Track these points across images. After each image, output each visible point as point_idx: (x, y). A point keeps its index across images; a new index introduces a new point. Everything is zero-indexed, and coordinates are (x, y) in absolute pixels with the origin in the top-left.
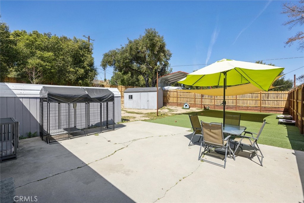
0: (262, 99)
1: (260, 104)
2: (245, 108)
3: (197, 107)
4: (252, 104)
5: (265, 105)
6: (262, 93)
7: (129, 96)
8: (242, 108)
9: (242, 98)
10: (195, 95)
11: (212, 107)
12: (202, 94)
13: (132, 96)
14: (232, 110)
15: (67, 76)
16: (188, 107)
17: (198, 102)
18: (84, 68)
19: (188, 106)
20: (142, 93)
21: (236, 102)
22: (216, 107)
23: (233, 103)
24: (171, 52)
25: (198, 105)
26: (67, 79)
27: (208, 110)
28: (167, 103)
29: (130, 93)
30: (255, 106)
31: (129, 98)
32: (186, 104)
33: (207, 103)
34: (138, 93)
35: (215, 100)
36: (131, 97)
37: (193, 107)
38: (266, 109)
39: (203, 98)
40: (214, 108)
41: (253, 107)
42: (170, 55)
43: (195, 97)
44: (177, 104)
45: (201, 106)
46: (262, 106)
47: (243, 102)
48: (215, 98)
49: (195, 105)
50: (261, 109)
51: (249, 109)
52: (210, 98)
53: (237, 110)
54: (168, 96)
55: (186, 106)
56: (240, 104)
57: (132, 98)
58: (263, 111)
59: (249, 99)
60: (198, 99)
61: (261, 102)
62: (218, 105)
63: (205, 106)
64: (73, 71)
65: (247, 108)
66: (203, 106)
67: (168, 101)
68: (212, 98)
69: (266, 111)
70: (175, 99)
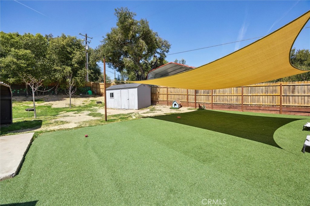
0: (283, 95)
1: (279, 101)
2: (256, 108)
3: (190, 106)
4: (265, 101)
5: (288, 102)
6: (283, 84)
7: (111, 93)
8: (251, 108)
9: (251, 94)
10: (188, 91)
11: (209, 106)
12: (196, 89)
13: (113, 93)
14: (236, 110)
15: (53, 75)
16: (177, 106)
17: (192, 100)
18: (71, 65)
19: (177, 104)
20: (122, 91)
21: (242, 99)
22: (214, 106)
23: (237, 100)
24: (170, 43)
25: (192, 104)
26: (53, 78)
27: (203, 110)
28: (157, 101)
29: (111, 91)
30: (271, 104)
31: (111, 97)
32: (175, 103)
33: (203, 101)
34: (119, 90)
35: (212, 97)
36: (112, 95)
37: (185, 106)
38: (290, 110)
39: (198, 95)
40: (212, 108)
41: (269, 106)
42: (168, 47)
43: (188, 93)
44: (167, 103)
45: (194, 105)
46: (283, 105)
47: (252, 99)
48: (212, 94)
49: (187, 104)
50: (281, 109)
51: (261, 108)
52: (206, 95)
53: (244, 110)
54: (157, 93)
55: (175, 105)
56: (248, 101)
57: (113, 97)
58: (285, 112)
59: (261, 94)
60: (192, 96)
61: (281, 99)
62: (216, 103)
63: (201, 105)
64: (60, 70)
65: (259, 108)
66: (197, 105)
67: (157, 99)
68: (208, 95)
69: (289, 113)
70: (166, 96)
